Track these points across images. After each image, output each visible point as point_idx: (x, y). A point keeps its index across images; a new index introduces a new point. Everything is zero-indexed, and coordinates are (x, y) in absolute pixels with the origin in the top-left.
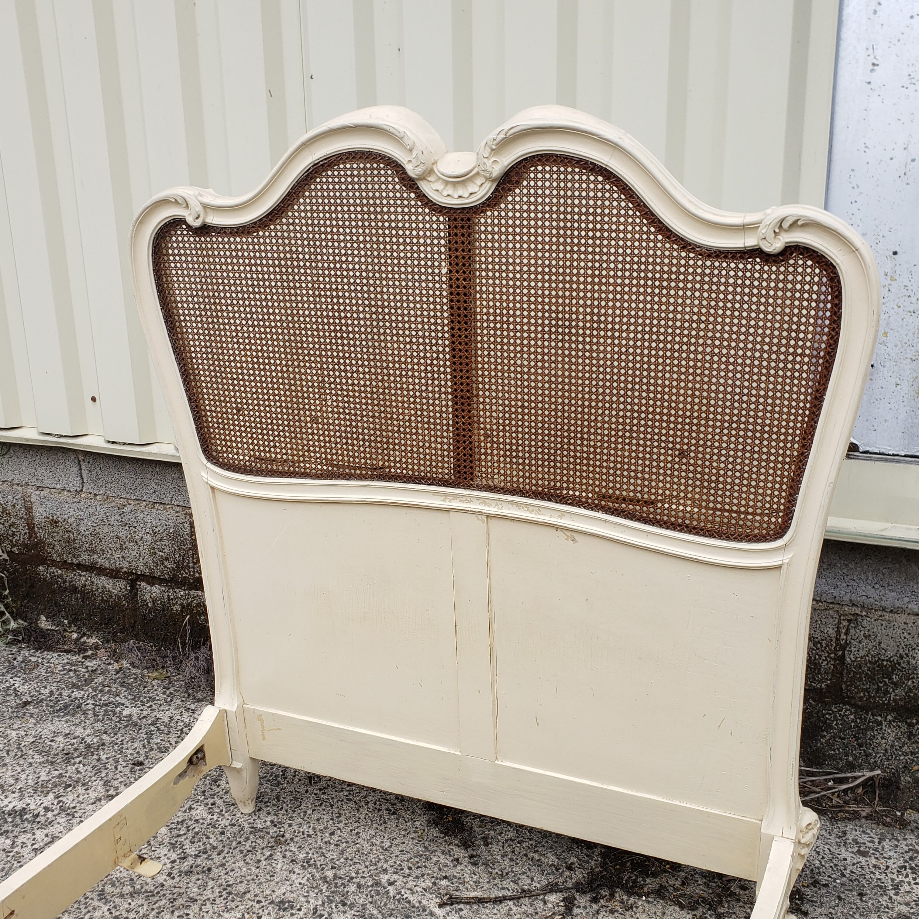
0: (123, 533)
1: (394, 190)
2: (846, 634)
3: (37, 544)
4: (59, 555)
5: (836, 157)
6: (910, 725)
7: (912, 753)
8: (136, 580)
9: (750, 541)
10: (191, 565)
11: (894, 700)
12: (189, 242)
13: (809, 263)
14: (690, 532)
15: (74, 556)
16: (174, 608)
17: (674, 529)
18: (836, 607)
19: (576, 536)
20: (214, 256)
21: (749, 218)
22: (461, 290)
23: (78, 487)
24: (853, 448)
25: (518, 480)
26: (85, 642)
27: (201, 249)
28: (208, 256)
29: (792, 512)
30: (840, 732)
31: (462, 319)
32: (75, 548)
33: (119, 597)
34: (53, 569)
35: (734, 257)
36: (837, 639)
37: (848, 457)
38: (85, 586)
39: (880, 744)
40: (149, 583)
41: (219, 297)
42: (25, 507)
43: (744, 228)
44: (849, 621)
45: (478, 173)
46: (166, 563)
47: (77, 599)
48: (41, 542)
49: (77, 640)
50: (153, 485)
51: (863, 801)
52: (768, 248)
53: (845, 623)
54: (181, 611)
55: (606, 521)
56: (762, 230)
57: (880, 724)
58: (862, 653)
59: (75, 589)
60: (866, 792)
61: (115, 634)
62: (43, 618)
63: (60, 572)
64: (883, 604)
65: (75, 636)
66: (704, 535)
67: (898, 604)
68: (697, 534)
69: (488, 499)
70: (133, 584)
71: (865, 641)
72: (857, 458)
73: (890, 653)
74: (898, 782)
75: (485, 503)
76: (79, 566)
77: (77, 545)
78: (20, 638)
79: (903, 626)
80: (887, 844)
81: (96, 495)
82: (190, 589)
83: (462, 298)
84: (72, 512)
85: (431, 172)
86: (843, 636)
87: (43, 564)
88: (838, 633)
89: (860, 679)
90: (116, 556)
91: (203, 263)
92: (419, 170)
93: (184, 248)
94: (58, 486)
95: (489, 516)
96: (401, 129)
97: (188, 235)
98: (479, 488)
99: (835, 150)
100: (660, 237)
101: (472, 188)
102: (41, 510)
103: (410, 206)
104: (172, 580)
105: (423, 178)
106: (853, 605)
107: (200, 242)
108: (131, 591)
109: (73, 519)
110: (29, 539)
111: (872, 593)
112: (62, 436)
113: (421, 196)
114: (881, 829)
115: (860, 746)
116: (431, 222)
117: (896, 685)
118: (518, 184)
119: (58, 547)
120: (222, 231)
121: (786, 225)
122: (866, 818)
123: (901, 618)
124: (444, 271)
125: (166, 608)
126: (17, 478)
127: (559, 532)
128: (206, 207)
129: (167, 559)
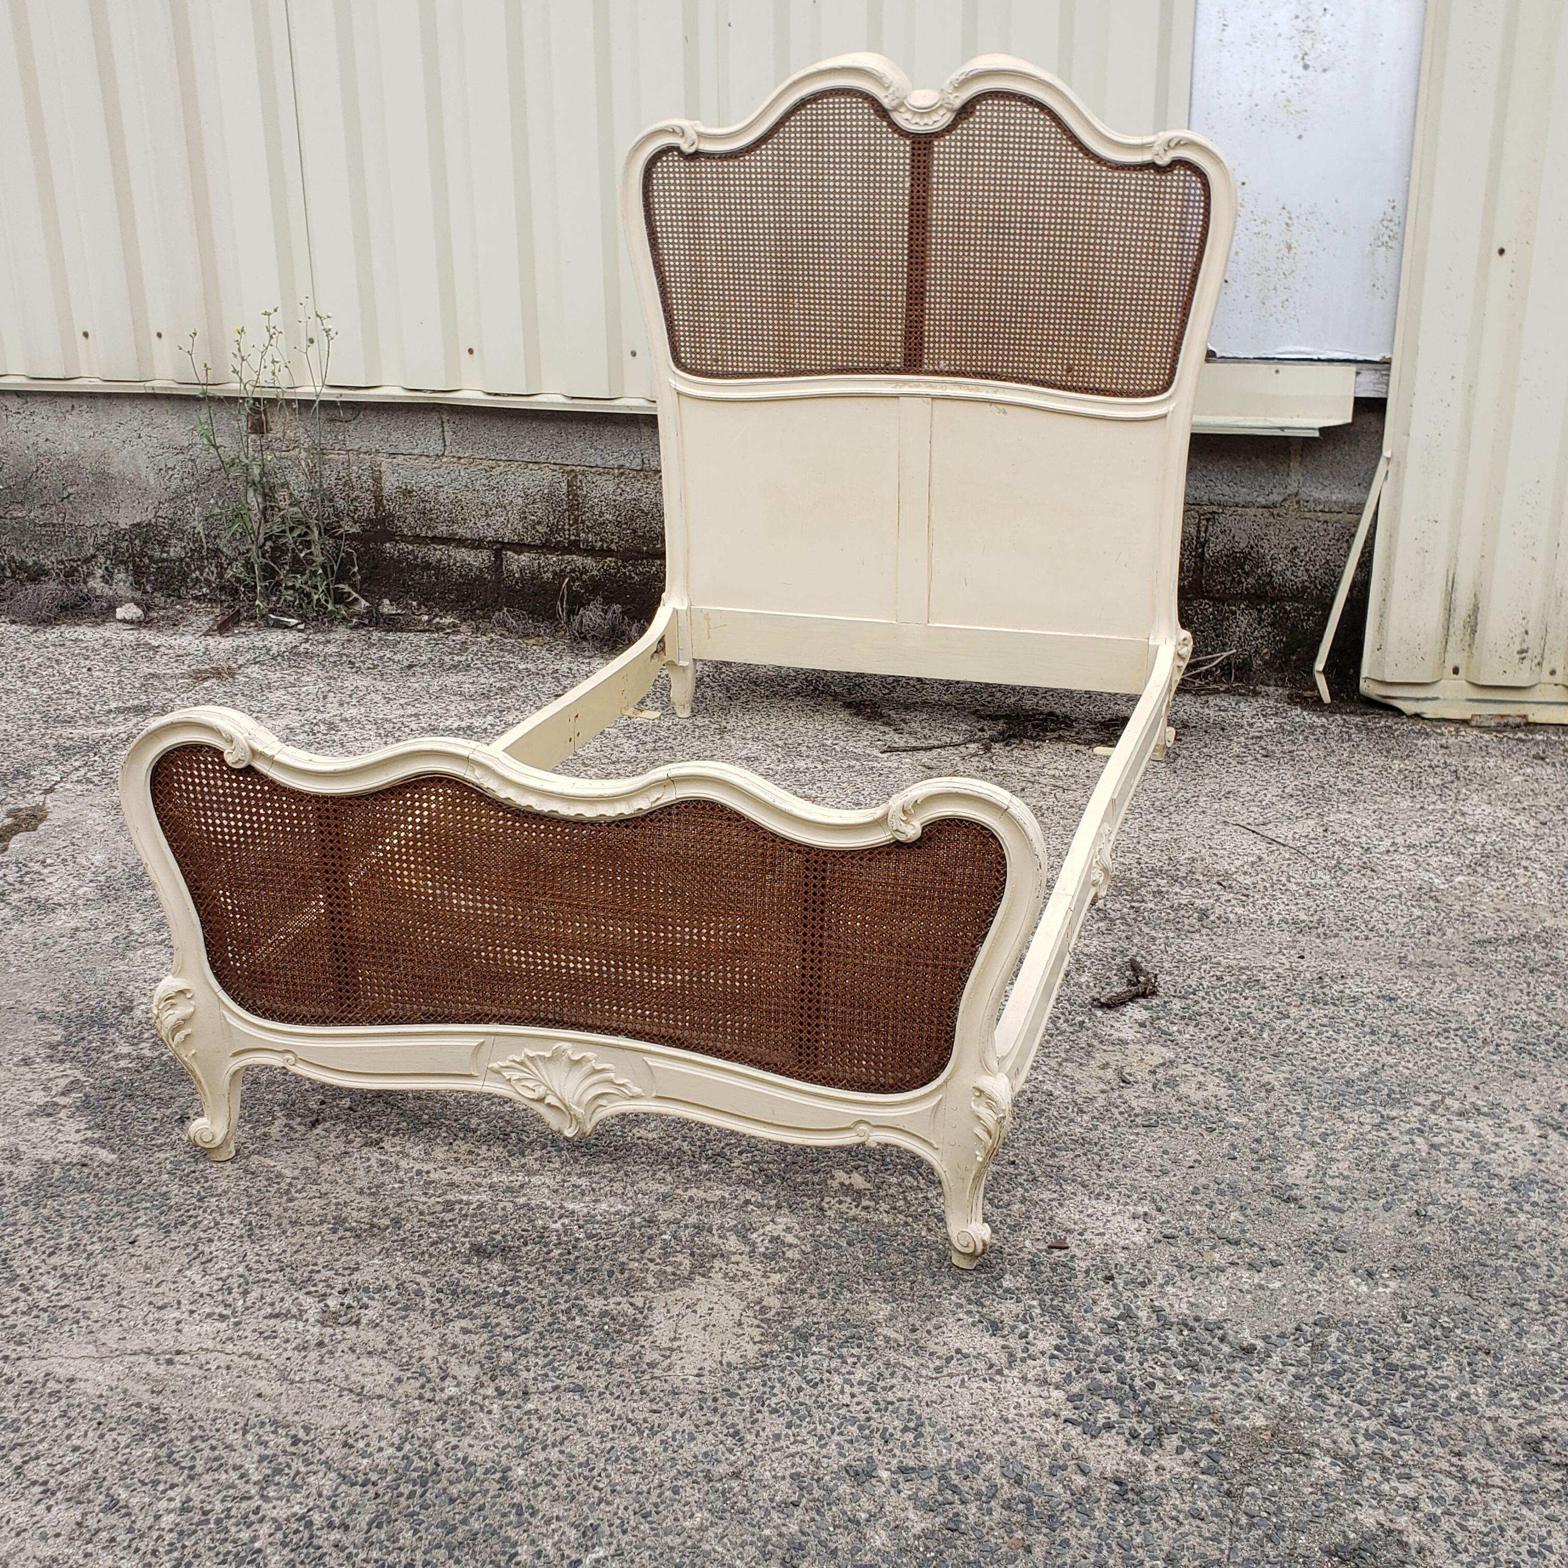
0: (490, 498)
1: (869, 120)
2: (1206, 532)
3: (385, 518)
4: (411, 529)
5: (1195, 102)
6: (1260, 611)
7: (1262, 637)
8: (501, 549)
9: (1144, 396)
10: (567, 527)
11: (1247, 589)
12: (679, 167)
13: (1188, 172)
14: (1099, 394)
15: (429, 528)
16: (545, 576)
17: (1087, 393)
18: (1197, 508)
19: (1007, 408)
20: (701, 179)
21: (1146, 140)
22: (921, 200)
23: (439, 449)
24: (1210, 356)
25: (961, 364)
26: (438, 623)
27: (690, 172)
28: (696, 179)
29: (1176, 369)
30: (1201, 624)
31: (921, 225)
32: (431, 520)
33: (481, 571)
34: (402, 545)
35: (1135, 170)
36: (1198, 538)
37: (1207, 361)
38: (440, 560)
39: (1234, 633)
40: (515, 552)
41: (703, 215)
42: (373, 478)
43: (1142, 147)
44: (1208, 520)
45: (941, 106)
46: (539, 528)
47: (429, 577)
48: (391, 515)
49: (429, 621)
50: (528, 443)
51: (1221, 681)
52: (1160, 162)
53: (1204, 522)
54: (554, 578)
55: (1032, 392)
56: (1156, 148)
57: (1234, 613)
58: (1218, 548)
59: (427, 566)
60: (1223, 675)
61: (473, 611)
62: (386, 601)
63: (411, 547)
64: (1236, 500)
65: (426, 618)
66: (1110, 395)
67: (1248, 499)
68: (1105, 395)
69: (935, 382)
70: (498, 554)
71: (1221, 536)
72: (1215, 362)
73: (1242, 545)
74: (1251, 665)
75: (931, 387)
76: (435, 540)
77: (434, 516)
78: (366, 621)
79: (1253, 518)
80: (1242, 705)
81: (460, 458)
82: (562, 554)
83: (921, 207)
84: (430, 479)
85: (902, 104)
86: (1203, 534)
87: (390, 540)
88: (1199, 531)
89: (1217, 573)
90: (479, 525)
91: (691, 185)
92: (894, 103)
93: (674, 172)
94: (415, 451)
95: (934, 398)
96: (881, 71)
97: (678, 161)
98: (928, 373)
99: (1194, 97)
100: (1081, 155)
101: (935, 117)
102: (392, 479)
103: (881, 133)
104: (543, 546)
105: (895, 109)
106: (1212, 504)
107: (690, 167)
108: (495, 562)
109: (431, 487)
110: (375, 514)
111: (1227, 491)
112: (434, 391)
113: (893, 125)
114: (1237, 698)
115: (1217, 636)
116: (899, 145)
117: (1247, 574)
118: (972, 113)
119: (410, 519)
120: (710, 156)
121: (1172, 144)
122: (1224, 692)
123: (1251, 511)
124: (907, 185)
125: (535, 576)
126: (365, 445)
127: (993, 406)
128: (700, 135)
129: (539, 523)
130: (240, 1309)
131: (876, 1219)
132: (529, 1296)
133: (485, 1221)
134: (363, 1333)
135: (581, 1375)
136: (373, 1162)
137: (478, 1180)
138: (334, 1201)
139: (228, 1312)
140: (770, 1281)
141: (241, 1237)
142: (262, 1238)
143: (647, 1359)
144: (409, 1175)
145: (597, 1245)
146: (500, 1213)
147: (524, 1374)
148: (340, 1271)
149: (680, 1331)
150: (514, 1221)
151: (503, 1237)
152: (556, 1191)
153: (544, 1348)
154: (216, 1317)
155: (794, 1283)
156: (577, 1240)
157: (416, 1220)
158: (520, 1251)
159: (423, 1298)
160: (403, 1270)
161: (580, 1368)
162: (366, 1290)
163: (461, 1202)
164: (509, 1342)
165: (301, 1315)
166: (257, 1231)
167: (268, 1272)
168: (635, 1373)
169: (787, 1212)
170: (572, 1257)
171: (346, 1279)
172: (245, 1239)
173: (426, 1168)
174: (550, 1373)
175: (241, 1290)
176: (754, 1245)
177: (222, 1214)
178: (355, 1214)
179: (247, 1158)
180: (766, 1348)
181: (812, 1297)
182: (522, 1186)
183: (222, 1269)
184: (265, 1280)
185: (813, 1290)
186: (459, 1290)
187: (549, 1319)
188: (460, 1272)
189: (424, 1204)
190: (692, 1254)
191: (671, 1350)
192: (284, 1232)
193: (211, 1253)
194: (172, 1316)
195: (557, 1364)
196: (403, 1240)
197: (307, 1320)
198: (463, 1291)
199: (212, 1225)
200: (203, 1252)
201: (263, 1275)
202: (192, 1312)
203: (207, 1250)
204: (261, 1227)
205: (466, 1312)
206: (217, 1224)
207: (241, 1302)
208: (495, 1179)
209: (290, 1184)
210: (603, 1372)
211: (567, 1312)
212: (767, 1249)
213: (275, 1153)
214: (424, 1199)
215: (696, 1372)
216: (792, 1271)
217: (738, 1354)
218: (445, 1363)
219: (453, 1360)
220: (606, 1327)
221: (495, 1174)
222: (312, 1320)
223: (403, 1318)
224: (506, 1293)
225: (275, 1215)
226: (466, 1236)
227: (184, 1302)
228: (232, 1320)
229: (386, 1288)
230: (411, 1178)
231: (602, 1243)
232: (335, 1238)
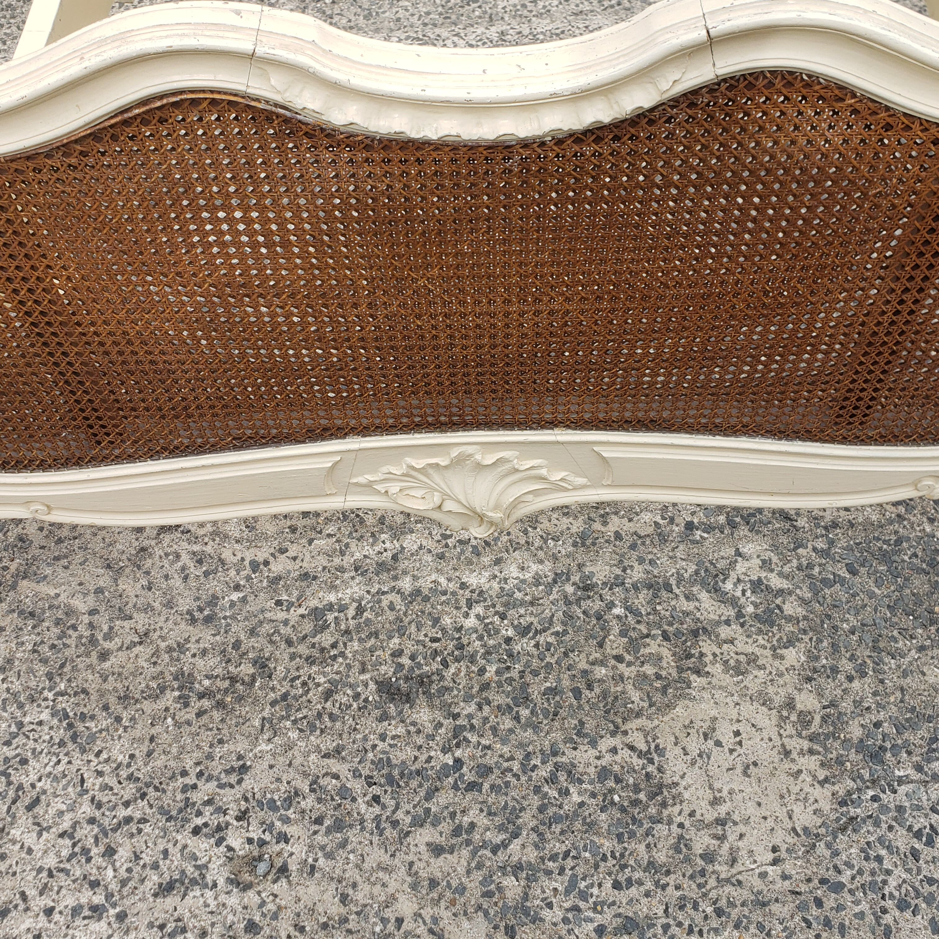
130: (114, 886)
131: (860, 520)
132: (490, 760)
133: (376, 634)
134: (301, 891)
135: (622, 897)
136: (185, 559)
137: (337, 561)
138: (163, 645)
139: (99, 899)
140: (787, 663)
141: (62, 744)
142: (92, 738)
143: (698, 849)
144: (244, 573)
145: (537, 646)
146: (391, 616)
147: (546, 913)
148: (224, 779)
149: (717, 785)
150: (413, 628)
151: (413, 658)
152: (441, 556)
153: (554, 858)
154: (86, 913)
155: (817, 658)
156: (508, 640)
157: (286, 657)
158: (442, 678)
159: (354, 800)
160: (307, 755)
161: (617, 885)
162: (273, 806)
163: (330, 607)
164: (501, 856)
165: (203, 877)
166: (80, 727)
167: (127, 804)
168: (692, 877)
169: (746, 532)
170: (514, 674)
171: (237, 792)
172: (71, 746)
173: (261, 556)
174: (582, 905)
175: (102, 849)
176: (733, 602)
177: (21, 706)
178: (200, 663)
179: (14, 587)
180: (840, 790)
181: (850, 679)
182: (395, 558)
183: (61, 813)
184: (128, 820)
185: (847, 666)
186: (396, 772)
187: (536, 801)
188: (383, 737)
189: (286, 622)
190: (666, 636)
191: (721, 822)
192: (118, 719)
193: (33, 786)
194: (23, 927)
195: (583, 885)
196: (285, 697)
197: (215, 885)
198: (402, 775)
199: (14, 729)
200: (20, 787)
201: (122, 813)
202: (49, 912)
203: (26, 781)
204: (83, 717)
205: (420, 811)
206: (20, 725)
207: (110, 873)
208: (358, 556)
209: (91, 625)
210: (649, 885)
211: (552, 780)
212: (756, 606)
213: (48, 571)
214: (281, 615)
215: (770, 856)
216: (806, 638)
217: (810, 809)
218: (435, 920)
219: (446, 915)
220: (616, 798)
221: (353, 547)
222: (221, 882)
223: (343, 844)
224: (458, 762)
225: (92, 688)
226: (363, 671)
227: (31, 893)
228: (112, 912)
229: (297, 794)
230: (248, 578)
231: (541, 639)
232: (189, 714)
